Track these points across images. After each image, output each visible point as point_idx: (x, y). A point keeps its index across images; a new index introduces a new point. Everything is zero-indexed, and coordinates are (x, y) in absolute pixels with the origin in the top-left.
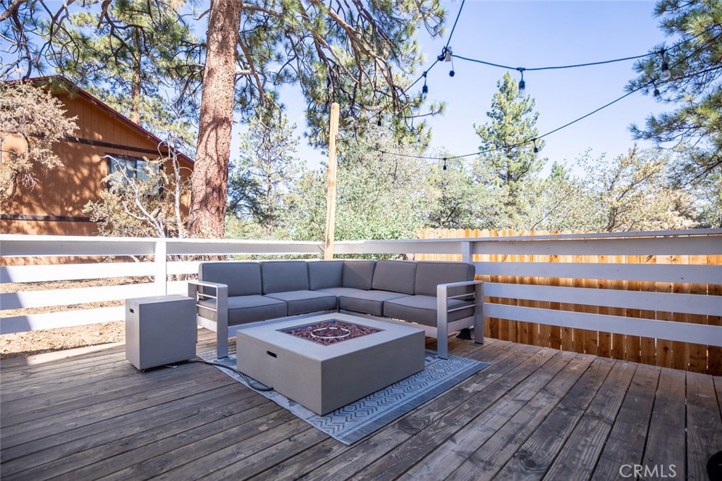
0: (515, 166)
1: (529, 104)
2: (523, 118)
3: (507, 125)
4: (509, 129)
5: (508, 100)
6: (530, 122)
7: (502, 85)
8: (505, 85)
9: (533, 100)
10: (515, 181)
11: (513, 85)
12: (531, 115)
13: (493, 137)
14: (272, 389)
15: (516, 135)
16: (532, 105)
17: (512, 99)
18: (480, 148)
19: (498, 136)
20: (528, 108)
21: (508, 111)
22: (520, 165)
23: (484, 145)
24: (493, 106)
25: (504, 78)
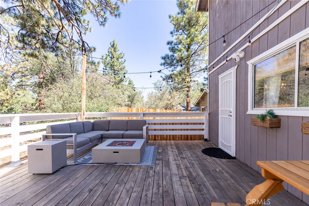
0: (118, 79)
1: (122, 55)
2: (120, 60)
3: (114, 62)
4: (116, 63)
5: (114, 51)
6: (123, 62)
7: (112, 44)
8: (113, 45)
9: (124, 54)
10: (118, 85)
11: (116, 46)
12: (123, 60)
13: (109, 66)
14: (116, 163)
15: (118, 67)
16: (123, 56)
17: (116, 52)
18: (104, 69)
19: (111, 65)
20: (122, 57)
21: (115, 56)
22: (120, 78)
23: (105, 68)
24: (108, 52)
25: (113, 42)
